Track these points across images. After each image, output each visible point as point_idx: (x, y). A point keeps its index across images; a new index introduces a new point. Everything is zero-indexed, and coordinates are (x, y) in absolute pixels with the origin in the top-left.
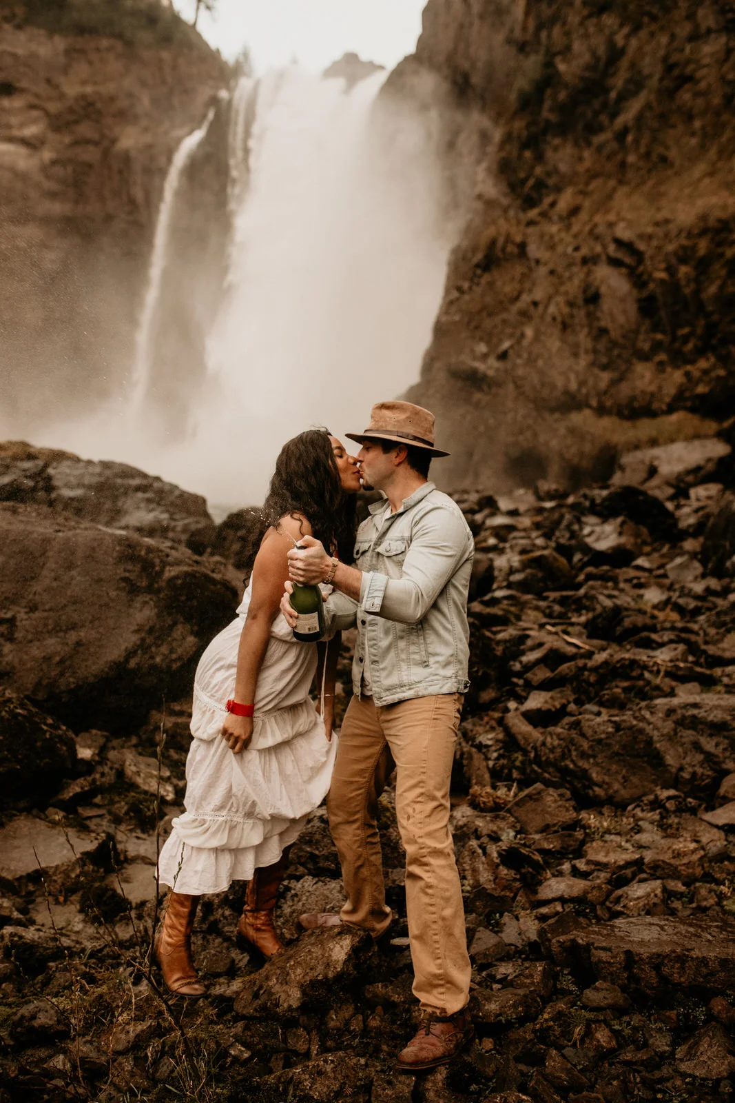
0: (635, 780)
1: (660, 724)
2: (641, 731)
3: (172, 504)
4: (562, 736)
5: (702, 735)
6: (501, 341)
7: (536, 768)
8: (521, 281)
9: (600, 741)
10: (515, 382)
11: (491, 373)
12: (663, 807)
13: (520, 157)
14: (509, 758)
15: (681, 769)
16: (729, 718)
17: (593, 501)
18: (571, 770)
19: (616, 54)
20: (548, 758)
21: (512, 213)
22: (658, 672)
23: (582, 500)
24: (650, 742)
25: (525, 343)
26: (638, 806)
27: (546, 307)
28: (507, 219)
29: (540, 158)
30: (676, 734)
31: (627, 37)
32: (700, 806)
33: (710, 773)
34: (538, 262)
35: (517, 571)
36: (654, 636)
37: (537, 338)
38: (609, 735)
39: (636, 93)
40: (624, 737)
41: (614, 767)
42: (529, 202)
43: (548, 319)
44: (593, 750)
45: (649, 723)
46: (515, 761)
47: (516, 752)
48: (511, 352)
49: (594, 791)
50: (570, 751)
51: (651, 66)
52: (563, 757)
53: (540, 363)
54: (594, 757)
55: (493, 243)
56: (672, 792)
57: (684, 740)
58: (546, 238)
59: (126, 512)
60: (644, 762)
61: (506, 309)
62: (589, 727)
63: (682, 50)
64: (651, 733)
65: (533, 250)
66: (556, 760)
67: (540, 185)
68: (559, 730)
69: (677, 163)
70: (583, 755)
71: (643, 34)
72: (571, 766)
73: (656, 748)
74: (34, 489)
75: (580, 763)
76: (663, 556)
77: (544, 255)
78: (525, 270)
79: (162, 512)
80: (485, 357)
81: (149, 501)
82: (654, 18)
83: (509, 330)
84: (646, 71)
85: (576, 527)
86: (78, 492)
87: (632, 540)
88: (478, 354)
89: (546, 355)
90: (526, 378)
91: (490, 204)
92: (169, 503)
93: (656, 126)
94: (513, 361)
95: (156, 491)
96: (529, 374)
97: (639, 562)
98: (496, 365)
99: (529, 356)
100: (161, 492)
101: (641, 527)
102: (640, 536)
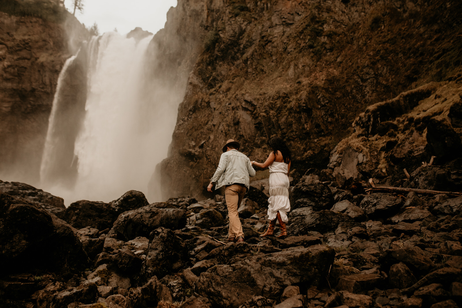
0: (243, 294)
1: (254, 265)
2: (245, 269)
3: (47, 201)
4: (208, 276)
5: (274, 269)
6: (201, 140)
7: (196, 294)
8: (208, 117)
9: (226, 277)
10: (207, 157)
11: (197, 153)
12: (256, 305)
13: (206, 68)
14: (184, 291)
15: (265, 286)
16: (286, 259)
18: (213, 292)
19: (242, 32)
20: (201, 287)
21: (204, 90)
22: (257, 250)
24: (249, 274)
25: (210, 141)
26: (244, 305)
27: (219, 127)
28: (202, 93)
29: (214, 69)
30: (262, 269)
31: (246, 25)
32: (273, 302)
33: (278, 287)
34: (215, 109)
35: (199, 219)
36: (257, 239)
37: (215, 140)
38: (230, 273)
39: (251, 46)
40: (237, 273)
41: (233, 289)
42: (211, 86)
43: (219, 131)
44: (223, 281)
45: (249, 266)
46: (187, 292)
47: (188, 288)
48: (204, 144)
49: (223, 302)
50: (211, 283)
51: (256, 36)
52: (209, 286)
53: (217, 149)
54: (223, 284)
55: (197, 101)
56: (260, 297)
57: (265, 272)
58: (218, 100)
60: (247, 285)
61: (202, 128)
62: (221, 270)
63: (267, 31)
64: (250, 270)
65: (213, 105)
66: (205, 288)
67: (215, 79)
68: (206, 273)
69: (267, 72)
70: (218, 284)
71: (252, 25)
72: (213, 290)
73: (252, 277)
75: (217, 289)
77: (217, 106)
78: (210, 112)
80: (194, 147)
82: (256, 19)
83: (204, 136)
84: (254, 38)
87: (251, 207)
88: (191, 146)
89: (219, 146)
90: (211, 155)
91: (195, 86)
92: (45, 201)
93: (259, 58)
94: (206, 148)
95: (39, 196)
96: (212, 153)
97: (254, 216)
98: (199, 150)
99: (212, 146)
100: (41, 196)
101: (254, 202)
102: (254, 206)
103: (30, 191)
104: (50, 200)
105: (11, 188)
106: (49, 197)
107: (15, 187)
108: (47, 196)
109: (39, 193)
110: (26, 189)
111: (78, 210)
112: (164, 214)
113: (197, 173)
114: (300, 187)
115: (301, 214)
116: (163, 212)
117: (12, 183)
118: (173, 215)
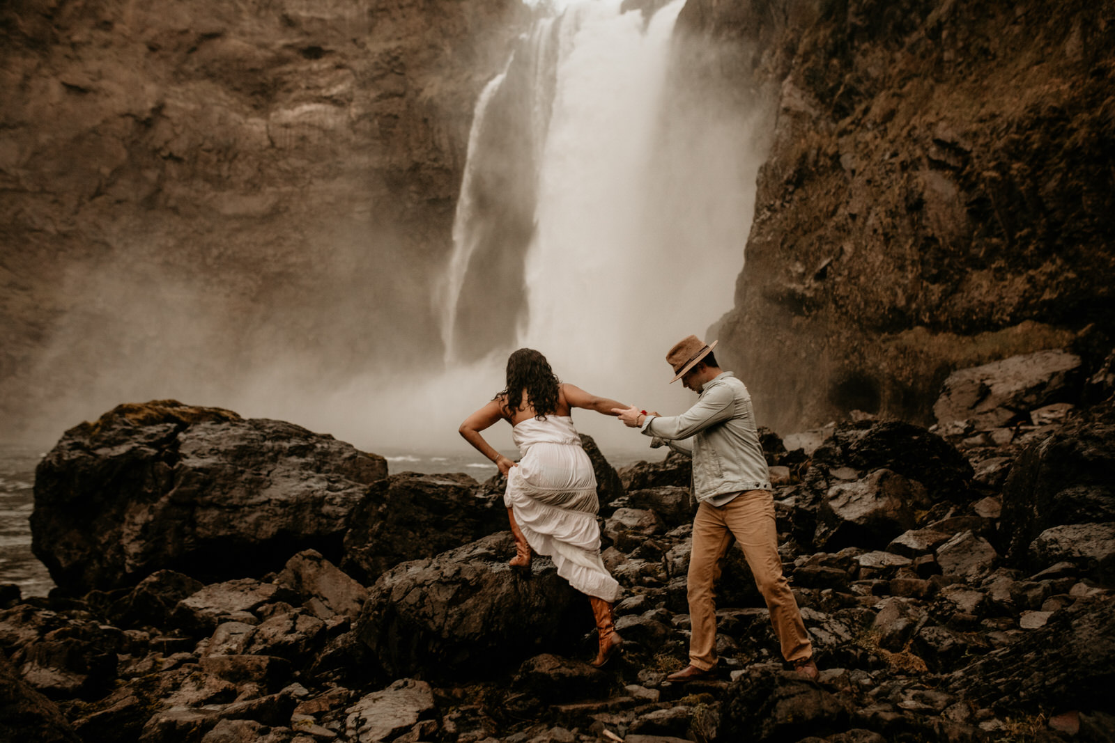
3: (338, 469)
6: (818, 259)
8: (836, 195)
10: (836, 302)
11: (809, 294)
13: (826, 66)
17: (845, 446)
21: (822, 124)
23: (831, 445)
25: (845, 259)
27: (866, 219)
28: (817, 132)
29: (848, 65)
34: (853, 172)
37: (857, 253)
42: (841, 112)
43: (868, 231)
48: (829, 268)
53: (862, 279)
55: (804, 156)
58: (861, 146)
59: (271, 482)
61: (822, 225)
65: (848, 161)
67: (850, 92)
69: (1000, 54)
74: (157, 458)
76: (939, 528)
77: (860, 165)
78: (841, 182)
79: (321, 479)
80: (802, 277)
81: (305, 466)
83: (826, 247)
85: (823, 484)
86: (210, 460)
87: (897, 503)
88: (794, 275)
89: (868, 270)
90: (848, 297)
91: (798, 116)
92: (333, 468)
93: (973, 18)
94: (834, 279)
95: (319, 454)
96: (851, 292)
97: (903, 539)
98: (815, 285)
99: (850, 273)
100: (325, 454)
101: (912, 481)
102: (910, 496)
103: (294, 442)
104: (348, 465)
105: (242, 439)
106: (346, 455)
107: (254, 434)
108: (340, 452)
109: (319, 445)
110: (283, 439)
111: (385, 506)
112: (503, 590)
113: (813, 345)
114: (1074, 444)
115: (1076, 554)
116: (498, 582)
117: (251, 421)
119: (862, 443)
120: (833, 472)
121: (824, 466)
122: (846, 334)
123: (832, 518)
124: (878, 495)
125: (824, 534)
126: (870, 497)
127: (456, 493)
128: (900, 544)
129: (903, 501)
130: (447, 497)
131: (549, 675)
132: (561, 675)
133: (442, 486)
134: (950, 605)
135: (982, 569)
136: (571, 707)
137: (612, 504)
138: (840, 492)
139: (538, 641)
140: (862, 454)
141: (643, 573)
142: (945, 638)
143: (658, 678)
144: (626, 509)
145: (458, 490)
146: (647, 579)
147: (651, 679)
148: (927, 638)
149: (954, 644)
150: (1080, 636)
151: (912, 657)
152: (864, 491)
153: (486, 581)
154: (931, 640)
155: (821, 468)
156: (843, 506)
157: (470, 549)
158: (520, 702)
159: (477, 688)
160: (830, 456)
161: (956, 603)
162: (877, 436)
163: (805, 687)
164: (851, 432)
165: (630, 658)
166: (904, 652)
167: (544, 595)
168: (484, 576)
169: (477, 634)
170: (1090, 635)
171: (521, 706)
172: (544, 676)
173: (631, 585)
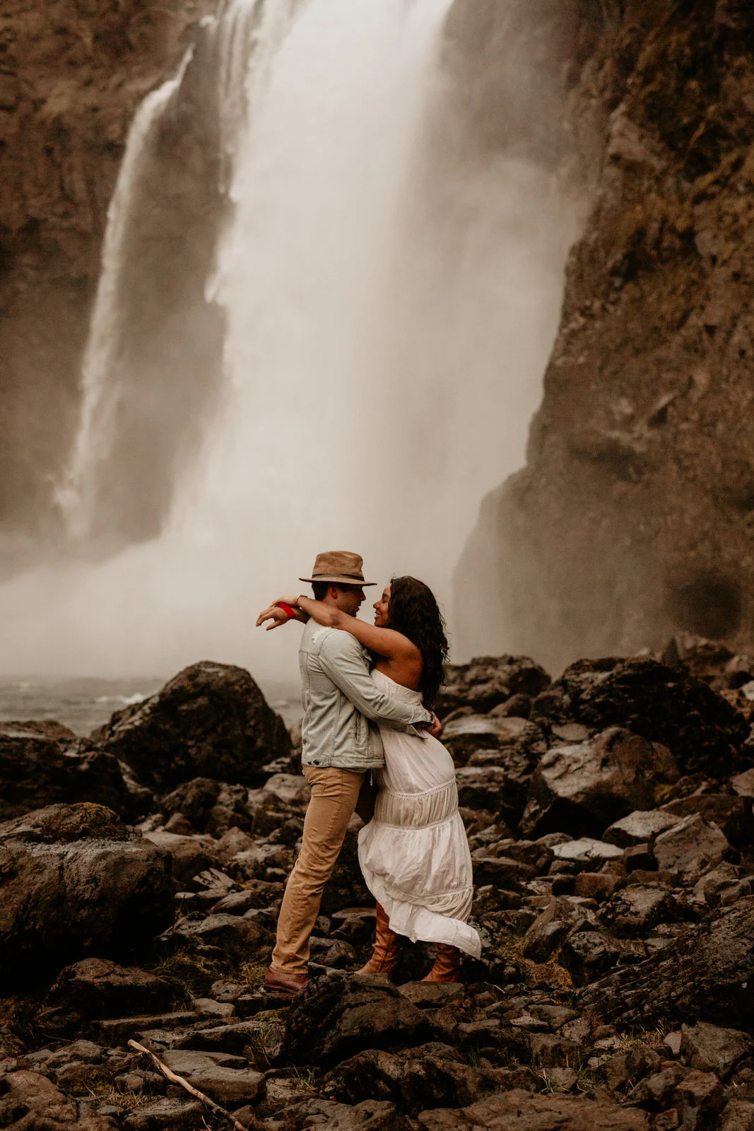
6: (655, 394)
8: (687, 294)
10: (678, 462)
11: (639, 448)
13: (680, 90)
17: (576, 694)
21: (670, 182)
25: (695, 395)
27: (730, 334)
28: (661, 195)
29: (713, 90)
34: (714, 259)
37: (714, 387)
42: (698, 164)
43: (732, 353)
48: (670, 409)
53: (721, 426)
55: (640, 234)
58: (728, 220)
61: (663, 341)
65: (707, 242)
67: (715, 133)
77: (724, 248)
78: (694, 276)
80: (629, 421)
83: (668, 376)
85: (541, 746)
87: (630, 774)
88: (618, 417)
89: (730, 414)
90: (697, 455)
91: (632, 169)
94: (676, 426)
96: (703, 447)
97: (626, 823)
98: (648, 434)
99: (702, 417)
101: (655, 745)
102: (651, 765)
112: (45, 878)
113: (642, 528)
116: (39, 868)
118: (93, 879)
119: (598, 691)
120: (556, 730)
121: (546, 721)
122: (693, 510)
123: (546, 794)
124: (604, 763)
125: (533, 815)
126: (594, 766)
127: (36, 749)
128: (619, 829)
129: (639, 772)
130: (23, 755)
131: (93, 983)
132: (108, 984)
133: (17, 739)
134: (624, 907)
135: (703, 864)
136: (115, 1022)
137: (266, 768)
138: (558, 758)
139: (87, 943)
140: (596, 706)
141: (270, 862)
142: (595, 945)
143: (236, 992)
144: (286, 776)
145: (38, 745)
146: (269, 870)
147: (227, 992)
148: (574, 946)
149: (605, 952)
150: (715, 939)
151: (557, 968)
152: (588, 757)
153: (22, 867)
154: (579, 948)
155: (541, 725)
156: (560, 777)
157: (12, 827)
158: (56, 1018)
159: (8, 1002)
160: (555, 708)
161: (632, 904)
162: (619, 681)
163: (382, 994)
164: (587, 675)
165: (206, 966)
166: (549, 963)
167: (97, 885)
168: (21, 861)
169: (7, 934)
170: (725, 938)
171: (57, 1022)
172: (88, 986)
173: (247, 878)
